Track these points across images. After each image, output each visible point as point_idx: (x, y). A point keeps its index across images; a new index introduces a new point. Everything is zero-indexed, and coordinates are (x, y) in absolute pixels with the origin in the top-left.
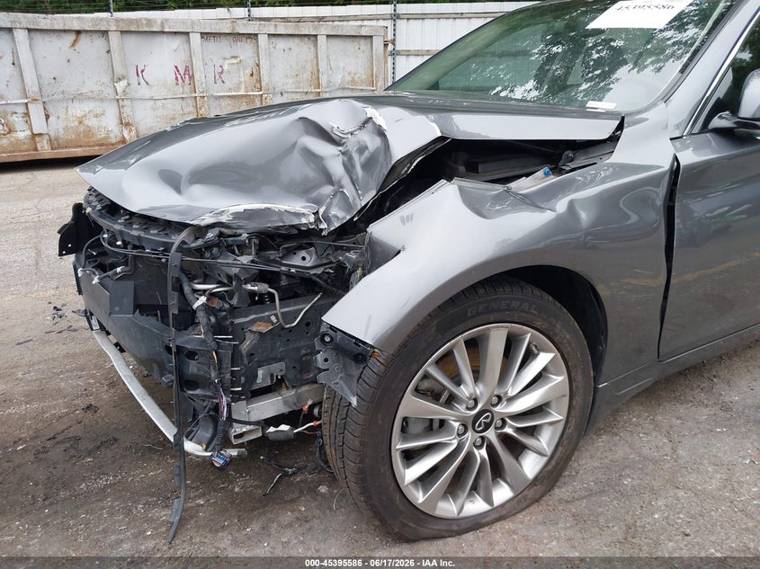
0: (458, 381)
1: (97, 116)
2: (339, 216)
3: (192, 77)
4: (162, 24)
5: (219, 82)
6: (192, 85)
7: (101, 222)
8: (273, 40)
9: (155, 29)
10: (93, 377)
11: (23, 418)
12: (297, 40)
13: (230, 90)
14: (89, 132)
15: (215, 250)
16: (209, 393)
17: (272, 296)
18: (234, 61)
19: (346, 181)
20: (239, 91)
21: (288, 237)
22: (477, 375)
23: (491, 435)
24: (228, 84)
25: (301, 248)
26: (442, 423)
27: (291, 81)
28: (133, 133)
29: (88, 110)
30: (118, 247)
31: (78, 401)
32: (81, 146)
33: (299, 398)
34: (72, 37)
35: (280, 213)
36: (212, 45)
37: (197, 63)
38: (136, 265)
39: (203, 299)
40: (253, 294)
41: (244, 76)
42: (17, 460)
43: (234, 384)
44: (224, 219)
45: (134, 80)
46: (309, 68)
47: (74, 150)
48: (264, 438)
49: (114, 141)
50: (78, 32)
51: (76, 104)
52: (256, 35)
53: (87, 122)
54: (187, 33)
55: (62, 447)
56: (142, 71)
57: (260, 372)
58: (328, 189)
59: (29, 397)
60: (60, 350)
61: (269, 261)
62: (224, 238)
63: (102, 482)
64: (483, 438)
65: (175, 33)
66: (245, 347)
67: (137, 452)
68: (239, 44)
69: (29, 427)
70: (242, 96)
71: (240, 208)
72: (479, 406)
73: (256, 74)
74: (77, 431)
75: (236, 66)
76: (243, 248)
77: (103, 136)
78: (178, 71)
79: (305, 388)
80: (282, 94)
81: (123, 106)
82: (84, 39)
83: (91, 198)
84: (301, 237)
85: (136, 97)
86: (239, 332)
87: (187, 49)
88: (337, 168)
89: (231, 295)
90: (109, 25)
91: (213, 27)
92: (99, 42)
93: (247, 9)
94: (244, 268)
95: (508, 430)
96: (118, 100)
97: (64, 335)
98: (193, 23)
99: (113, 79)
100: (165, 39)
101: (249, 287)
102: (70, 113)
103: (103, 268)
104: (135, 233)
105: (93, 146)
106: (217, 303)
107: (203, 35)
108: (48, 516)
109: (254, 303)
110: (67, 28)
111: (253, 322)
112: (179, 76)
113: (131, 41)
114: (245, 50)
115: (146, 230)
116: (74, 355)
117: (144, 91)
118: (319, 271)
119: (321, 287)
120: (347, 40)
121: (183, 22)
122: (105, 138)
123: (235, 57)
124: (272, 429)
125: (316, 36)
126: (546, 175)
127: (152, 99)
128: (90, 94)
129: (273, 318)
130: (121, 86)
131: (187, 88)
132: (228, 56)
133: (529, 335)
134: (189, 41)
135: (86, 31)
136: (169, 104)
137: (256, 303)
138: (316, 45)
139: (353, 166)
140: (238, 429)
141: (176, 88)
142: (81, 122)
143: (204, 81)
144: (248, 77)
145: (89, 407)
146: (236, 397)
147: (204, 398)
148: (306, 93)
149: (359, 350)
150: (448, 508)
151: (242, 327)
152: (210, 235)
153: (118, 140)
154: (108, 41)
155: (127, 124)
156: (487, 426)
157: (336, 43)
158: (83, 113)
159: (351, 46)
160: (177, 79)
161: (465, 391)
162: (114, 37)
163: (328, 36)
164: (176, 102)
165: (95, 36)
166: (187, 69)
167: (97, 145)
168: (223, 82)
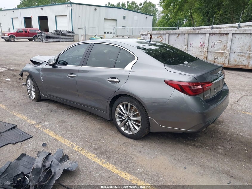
4: (199, 32)
5: (213, 48)
8: (234, 35)
9: (196, 33)
12: (245, 35)
13: (216, 50)
18: (220, 41)
24: (216, 48)
27: (239, 49)
34: (177, 35)
36: (213, 37)
41: (221, 46)
45: (189, 46)
46: (248, 44)
50: (179, 34)
52: (228, 33)
54: (205, 34)
56: (192, 44)
65: (202, 34)
68: (222, 36)
70: (220, 52)
73: (226, 46)
75: (220, 43)
78: (201, 44)
80: (234, 53)
82: (180, 36)
90: (185, 32)
91: (213, 32)
92: (183, 36)
98: (207, 31)
99: (184, 45)
100: (199, 35)
107: (210, 34)
114: (224, 38)
123: (220, 40)
131: (203, 48)
132: (218, 40)
134: (205, 36)
135: (181, 34)
141: (199, 48)
144: (223, 47)
148: (245, 53)
160: (200, 46)
162: (186, 35)
164: (199, 52)
166: (204, 43)
168: (214, 48)
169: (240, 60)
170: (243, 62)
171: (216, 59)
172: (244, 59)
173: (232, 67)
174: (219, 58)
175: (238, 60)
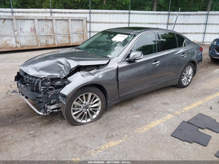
0: (83, 101)
1: (10, 41)
2: (64, 76)
3: (35, 30)
4: (27, 17)
6: (35, 32)
7: (24, 76)
8: (57, 21)
9: (25, 18)
10: (17, 105)
11: (4, 112)
12: (63, 21)
13: (46, 34)
14: (7, 45)
15: (44, 82)
16: (43, 104)
17: (53, 88)
18: (47, 26)
19: (65, 70)
20: (48, 34)
21: (56, 79)
22: (86, 100)
23: (88, 110)
24: (45, 32)
25: (58, 81)
26: (80, 107)
27: (62, 31)
28: (19, 45)
29: (7, 39)
30: (28, 81)
31: (15, 109)
32: (5, 48)
33: (59, 105)
34: (3, 20)
35: (54, 75)
36: (40, 22)
37: (37, 27)
38: (31, 84)
39: (42, 89)
40: (50, 88)
42: (5, 119)
43: (47, 103)
44: (45, 76)
45: (20, 31)
46: (66, 28)
47: (4, 49)
48: (53, 112)
49: (14, 47)
50: (5, 19)
51: (4, 38)
52: (52, 20)
53: (7, 42)
54: (34, 19)
55: (13, 116)
56: (22, 29)
57: (52, 101)
58: (62, 72)
59: (5, 108)
60: (9, 100)
61: (53, 83)
62: (46, 80)
63: (21, 121)
64: (86, 110)
65: (31, 19)
66: (49, 97)
67: (27, 117)
68: (48, 22)
69: (6, 113)
70: (49, 35)
71: (48, 75)
72: (86, 105)
73: (52, 29)
74: (15, 114)
75: (47, 28)
76: (48, 81)
77: (11, 46)
78: (31, 29)
79: (60, 104)
80: (59, 35)
81: (17, 38)
82: (6, 21)
83: (21, 71)
84: (58, 79)
85: (20, 35)
86: (48, 94)
87: (34, 23)
88: (63, 68)
89: (47, 88)
90: (13, 17)
91: (41, 18)
92: (10, 22)
93: (50, 9)
94: (49, 84)
95: (91, 110)
96: (15, 36)
97: (9, 97)
98: (35, 17)
99: (14, 31)
100: (28, 21)
101: (50, 87)
102: (2, 40)
103: (24, 84)
104: (31, 79)
105: (8, 48)
106: (44, 90)
107: (38, 20)
108: (12, 126)
109: (50, 90)
110: (1, 18)
111: (50, 93)
112: (32, 30)
113: (19, 21)
114: (49, 24)
115: (33, 78)
116: (12, 101)
117: (22, 34)
118: (61, 84)
119: (62, 87)
120: (76, 21)
121: (33, 16)
122: (12, 46)
124: (54, 111)
125: (68, 20)
126: (96, 70)
127: (24, 36)
128: (8, 35)
129: (54, 92)
130: (16, 33)
131: (34, 33)
132: (45, 25)
133: (95, 95)
134: (34, 21)
135: (7, 19)
136: (29, 37)
137: (51, 90)
138: (68, 22)
139: (66, 69)
140: (48, 110)
141: (31, 33)
142: (5, 42)
143: (38, 31)
144: (50, 31)
145: (17, 110)
146: (48, 105)
147: (43, 105)
148: (66, 34)
149: (65, 96)
150: (79, 121)
151: (49, 94)
152: (43, 79)
153: (15, 46)
154: (13, 21)
155: (18, 43)
156: (87, 108)
157: (74, 22)
158: (6, 40)
159: (78, 22)
160: (31, 31)
161: (84, 102)
162: (14, 21)
163: (71, 20)
164: (31, 37)
165: (9, 20)
166: (34, 28)
167: (10, 48)
168: (44, 32)
169: (64, 40)
170: (66, 41)
171: (47, 41)
172: (66, 39)
173: (60, 46)
174: (49, 40)
175: (63, 40)
